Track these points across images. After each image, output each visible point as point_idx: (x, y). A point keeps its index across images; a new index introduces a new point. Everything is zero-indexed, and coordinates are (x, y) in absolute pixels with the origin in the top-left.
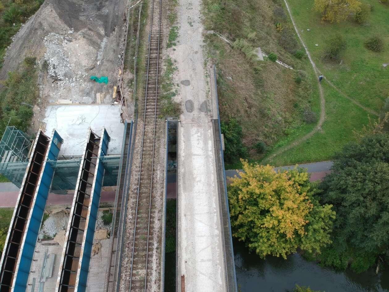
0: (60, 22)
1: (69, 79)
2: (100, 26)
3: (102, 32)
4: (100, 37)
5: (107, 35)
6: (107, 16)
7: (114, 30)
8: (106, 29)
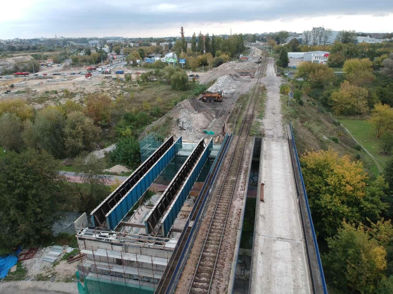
0: (191, 107)
1: (190, 130)
2: (213, 113)
3: (214, 116)
4: (213, 118)
5: (217, 118)
6: (218, 110)
7: (222, 116)
8: (216, 115)
